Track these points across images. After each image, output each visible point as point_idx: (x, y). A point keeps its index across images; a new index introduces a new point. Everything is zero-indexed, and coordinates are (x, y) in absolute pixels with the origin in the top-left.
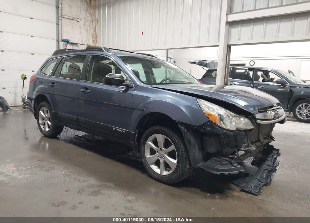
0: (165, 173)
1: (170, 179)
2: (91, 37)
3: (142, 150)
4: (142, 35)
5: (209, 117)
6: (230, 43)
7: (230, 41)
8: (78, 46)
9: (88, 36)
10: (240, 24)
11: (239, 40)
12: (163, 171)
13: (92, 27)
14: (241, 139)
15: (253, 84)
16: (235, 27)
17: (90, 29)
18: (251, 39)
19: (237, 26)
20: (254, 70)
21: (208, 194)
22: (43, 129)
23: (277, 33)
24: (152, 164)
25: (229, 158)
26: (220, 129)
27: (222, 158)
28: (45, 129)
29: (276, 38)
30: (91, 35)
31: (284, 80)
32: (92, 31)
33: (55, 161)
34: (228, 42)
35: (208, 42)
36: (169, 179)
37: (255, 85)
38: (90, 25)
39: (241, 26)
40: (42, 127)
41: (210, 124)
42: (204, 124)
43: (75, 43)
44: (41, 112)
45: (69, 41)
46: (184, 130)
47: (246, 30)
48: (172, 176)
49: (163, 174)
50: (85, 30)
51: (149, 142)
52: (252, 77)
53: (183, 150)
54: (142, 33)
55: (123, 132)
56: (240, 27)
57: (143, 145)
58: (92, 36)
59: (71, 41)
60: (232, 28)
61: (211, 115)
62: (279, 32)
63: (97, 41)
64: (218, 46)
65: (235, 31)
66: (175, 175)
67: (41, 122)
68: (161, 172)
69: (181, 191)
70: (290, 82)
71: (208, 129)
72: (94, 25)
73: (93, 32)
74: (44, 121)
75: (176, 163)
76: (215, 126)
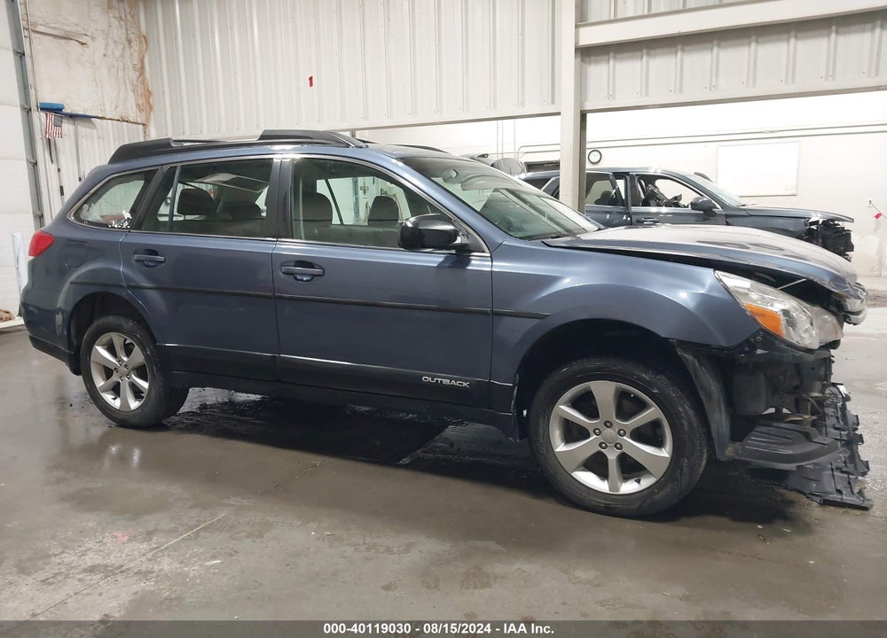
0: (630, 487)
1: (648, 501)
2: (131, 93)
3: (541, 431)
4: (311, 85)
5: (760, 320)
6: (588, 106)
7: (586, 101)
8: (91, 122)
9: (119, 93)
10: (611, 55)
11: (611, 96)
12: (619, 483)
13: (129, 60)
14: (813, 368)
15: (629, 215)
16: (597, 62)
17: (124, 70)
18: (644, 93)
19: (603, 57)
20: (628, 178)
21: (760, 527)
22: (117, 404)
23: (714, 79)
24: (578, 469)
25: (791, 422)
26: (789, 348)
27: (775, 424)
28: (125, 403)
29: (710, 89)
30: (129, 88)
31: (706, 198)
32: (133, 75)
33: (245, 502)
34: (582, 104)
35: (523, 104)
36: (643, 502)
37: (635, 218)
38: (122, 56)
39: (615, 58)
40: (108, 397)
41: (764, 337)
42: (747, 341)
43: (82, 113)
44: (102, 351)
45: (61, 110)
46: (693, 362)
47: (628, 69)
48: (655, 494)
49: (620, 493)
50: (110, 71)
51: (563, 407)
52: (624, 198)
53: (693, 419)
54: (311, 79)
55: (465, 384)
56: (611, 62)
57: (544, 417)
58: (133, 91)
59: (67, 110)
60: (590, 63)
61: (764, 314)
62: (717, 75)
63: (151, 108)
64: (559, 114)
65: (598, 71)
66: (667, 489)
67: (100, 382)
68: (613, 487)
69: (686, 529)
70: (723, 205)
71: (759, 351)
72: (136, 55)
73: (135, 78)
74: (115, 378)
75: (668, 456)
76: (777, 342)
